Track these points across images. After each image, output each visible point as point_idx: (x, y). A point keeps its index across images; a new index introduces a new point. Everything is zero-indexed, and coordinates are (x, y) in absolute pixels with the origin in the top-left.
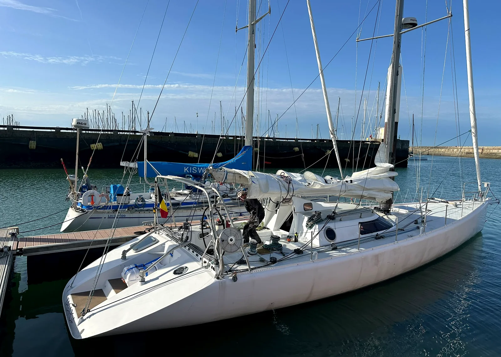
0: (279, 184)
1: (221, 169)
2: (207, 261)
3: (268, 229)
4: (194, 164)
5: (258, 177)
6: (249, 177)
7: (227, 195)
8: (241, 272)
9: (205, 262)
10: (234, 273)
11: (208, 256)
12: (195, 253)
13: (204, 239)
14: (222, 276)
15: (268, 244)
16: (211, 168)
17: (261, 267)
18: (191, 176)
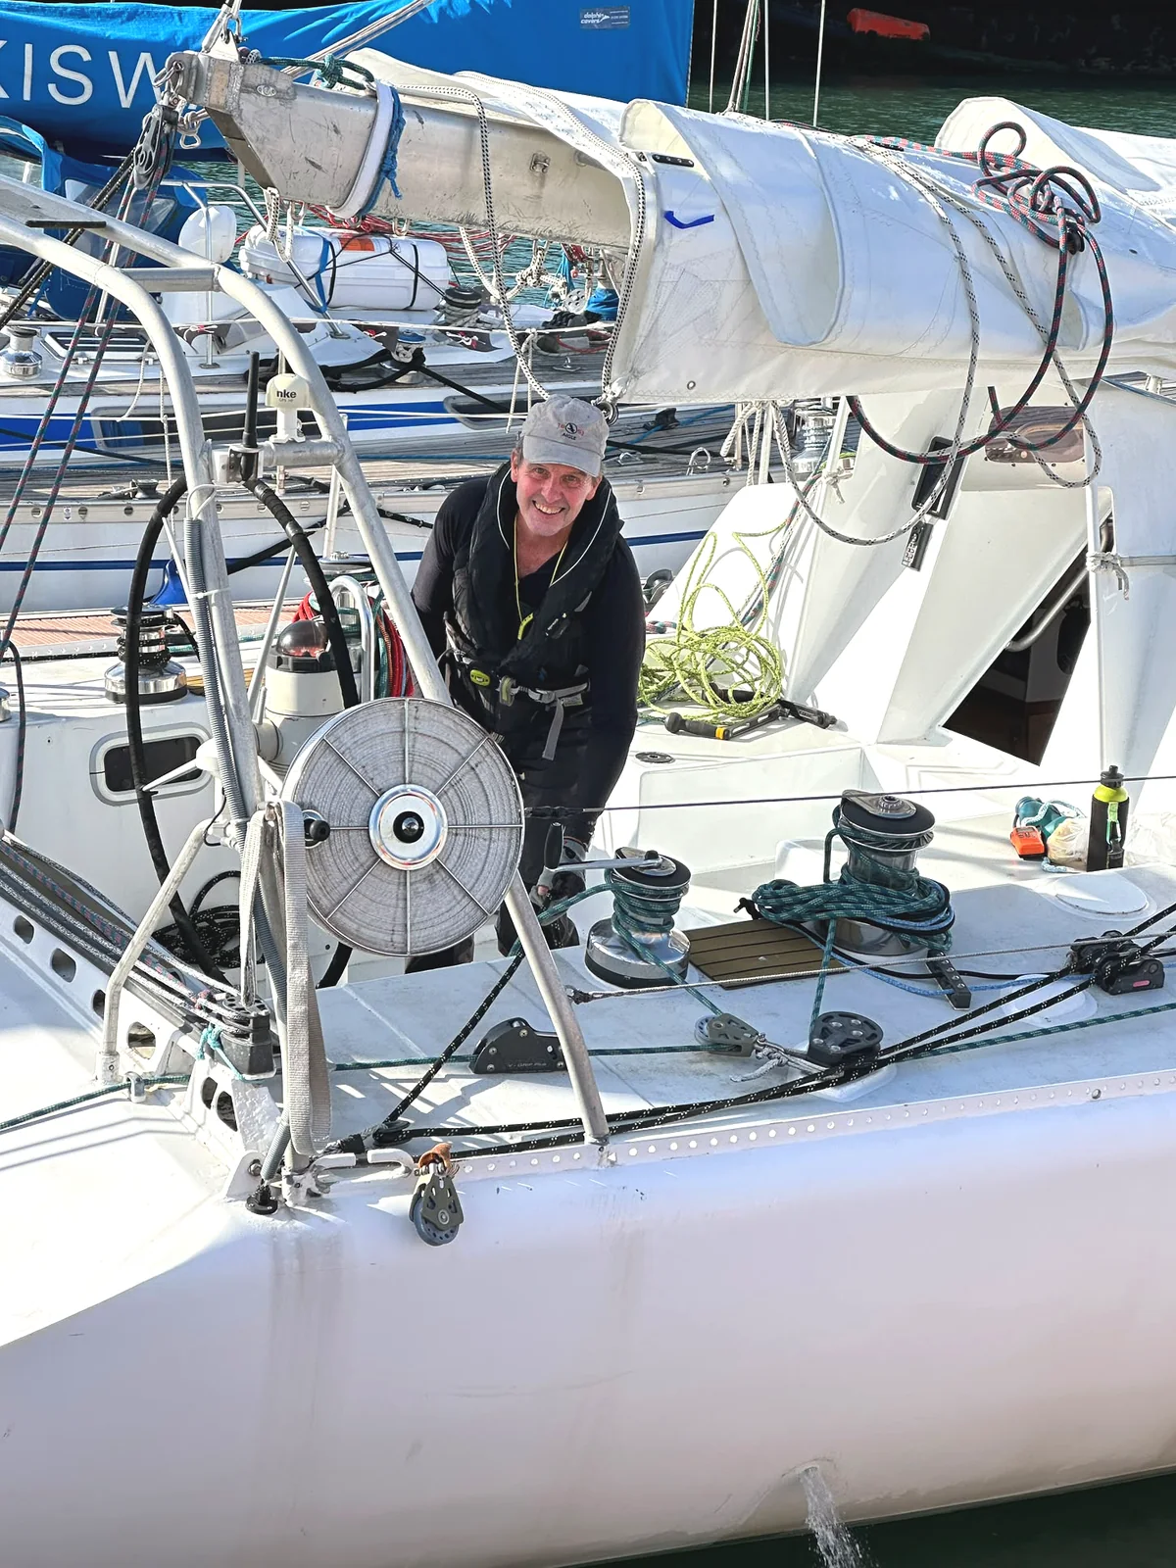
0: (961, 258)
1: (333, 74)
2: (163, 1029)
3: (824, 721)
4: (62, 13)
5: (727, 170)
6: (632, 174)
7: (419, 356)
8: (505, 1149)
9: (142, 1039)
10: (436, 1159)
11: (176, 975)
12: (45, 945)
13: (146, 802)
14: (307, 1181)
15: (802, 882)
16: (227, 52)
17: (716, 1106)
18: (34, 138)
